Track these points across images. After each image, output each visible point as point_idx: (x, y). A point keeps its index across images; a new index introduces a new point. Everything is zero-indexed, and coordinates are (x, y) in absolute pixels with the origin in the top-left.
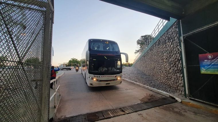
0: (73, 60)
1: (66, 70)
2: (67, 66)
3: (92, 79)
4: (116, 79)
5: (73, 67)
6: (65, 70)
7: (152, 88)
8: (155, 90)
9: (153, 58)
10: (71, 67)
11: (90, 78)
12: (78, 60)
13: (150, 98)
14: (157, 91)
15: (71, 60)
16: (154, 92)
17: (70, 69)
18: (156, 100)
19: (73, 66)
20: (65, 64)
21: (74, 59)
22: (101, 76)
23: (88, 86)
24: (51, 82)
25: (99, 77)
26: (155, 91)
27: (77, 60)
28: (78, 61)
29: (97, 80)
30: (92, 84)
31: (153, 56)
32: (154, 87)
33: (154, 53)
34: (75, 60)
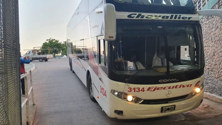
0: (51, 42)
1: (38, 61)
2: (39, 54)
3: (122, 96)
4: (191, 94)
5: (52, 56)
6: (36, 60)
7: (208, 93)
8: (214, 97)
9: (212, 33)
10: (48, 56)
11: (116, 93)
12: (60, 42)
13: (205, 111)
14: (218, 99)
15: (47, 42)
16: (213, 101)
17: (46, 60)
18: (216, 114)
19: (51, 53)
20: (36, 50)
21: (53, 40)
22: (146, 86)
23: (109, 118)
24: (21, 78)
25: (143, 90)
26: (215, 100)
27: (57, 41)
28: (60, 44)
29: (137, 100)
30: (120, 113)
31: (213, 30)
32: (212, 91)
33: (214, 23)
34: (55, 43)
